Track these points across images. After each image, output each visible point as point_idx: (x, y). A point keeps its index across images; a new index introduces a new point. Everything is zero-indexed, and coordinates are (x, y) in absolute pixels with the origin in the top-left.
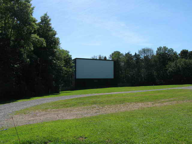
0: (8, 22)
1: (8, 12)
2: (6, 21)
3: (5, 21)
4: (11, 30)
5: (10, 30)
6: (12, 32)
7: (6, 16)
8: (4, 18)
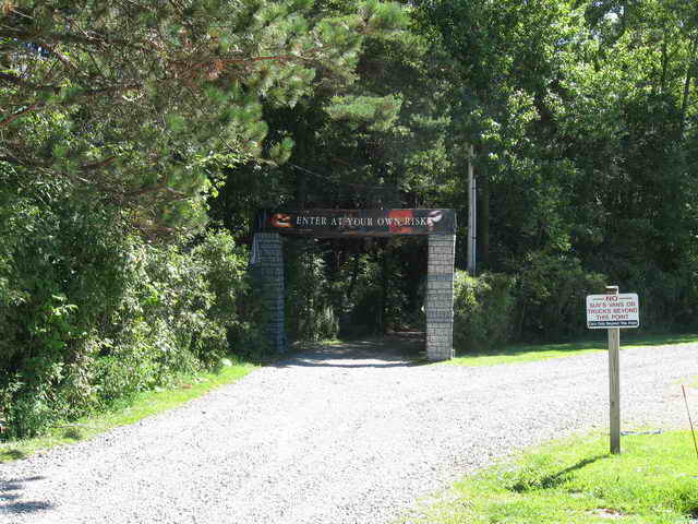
0: (676, 51)
1: (675, 16)
2: (669, 51)
3: (664, 50)
4: (688, 81)
5: (684, 82)
6: (691, 88)
7: (667, 31)
8: (660, 38)
